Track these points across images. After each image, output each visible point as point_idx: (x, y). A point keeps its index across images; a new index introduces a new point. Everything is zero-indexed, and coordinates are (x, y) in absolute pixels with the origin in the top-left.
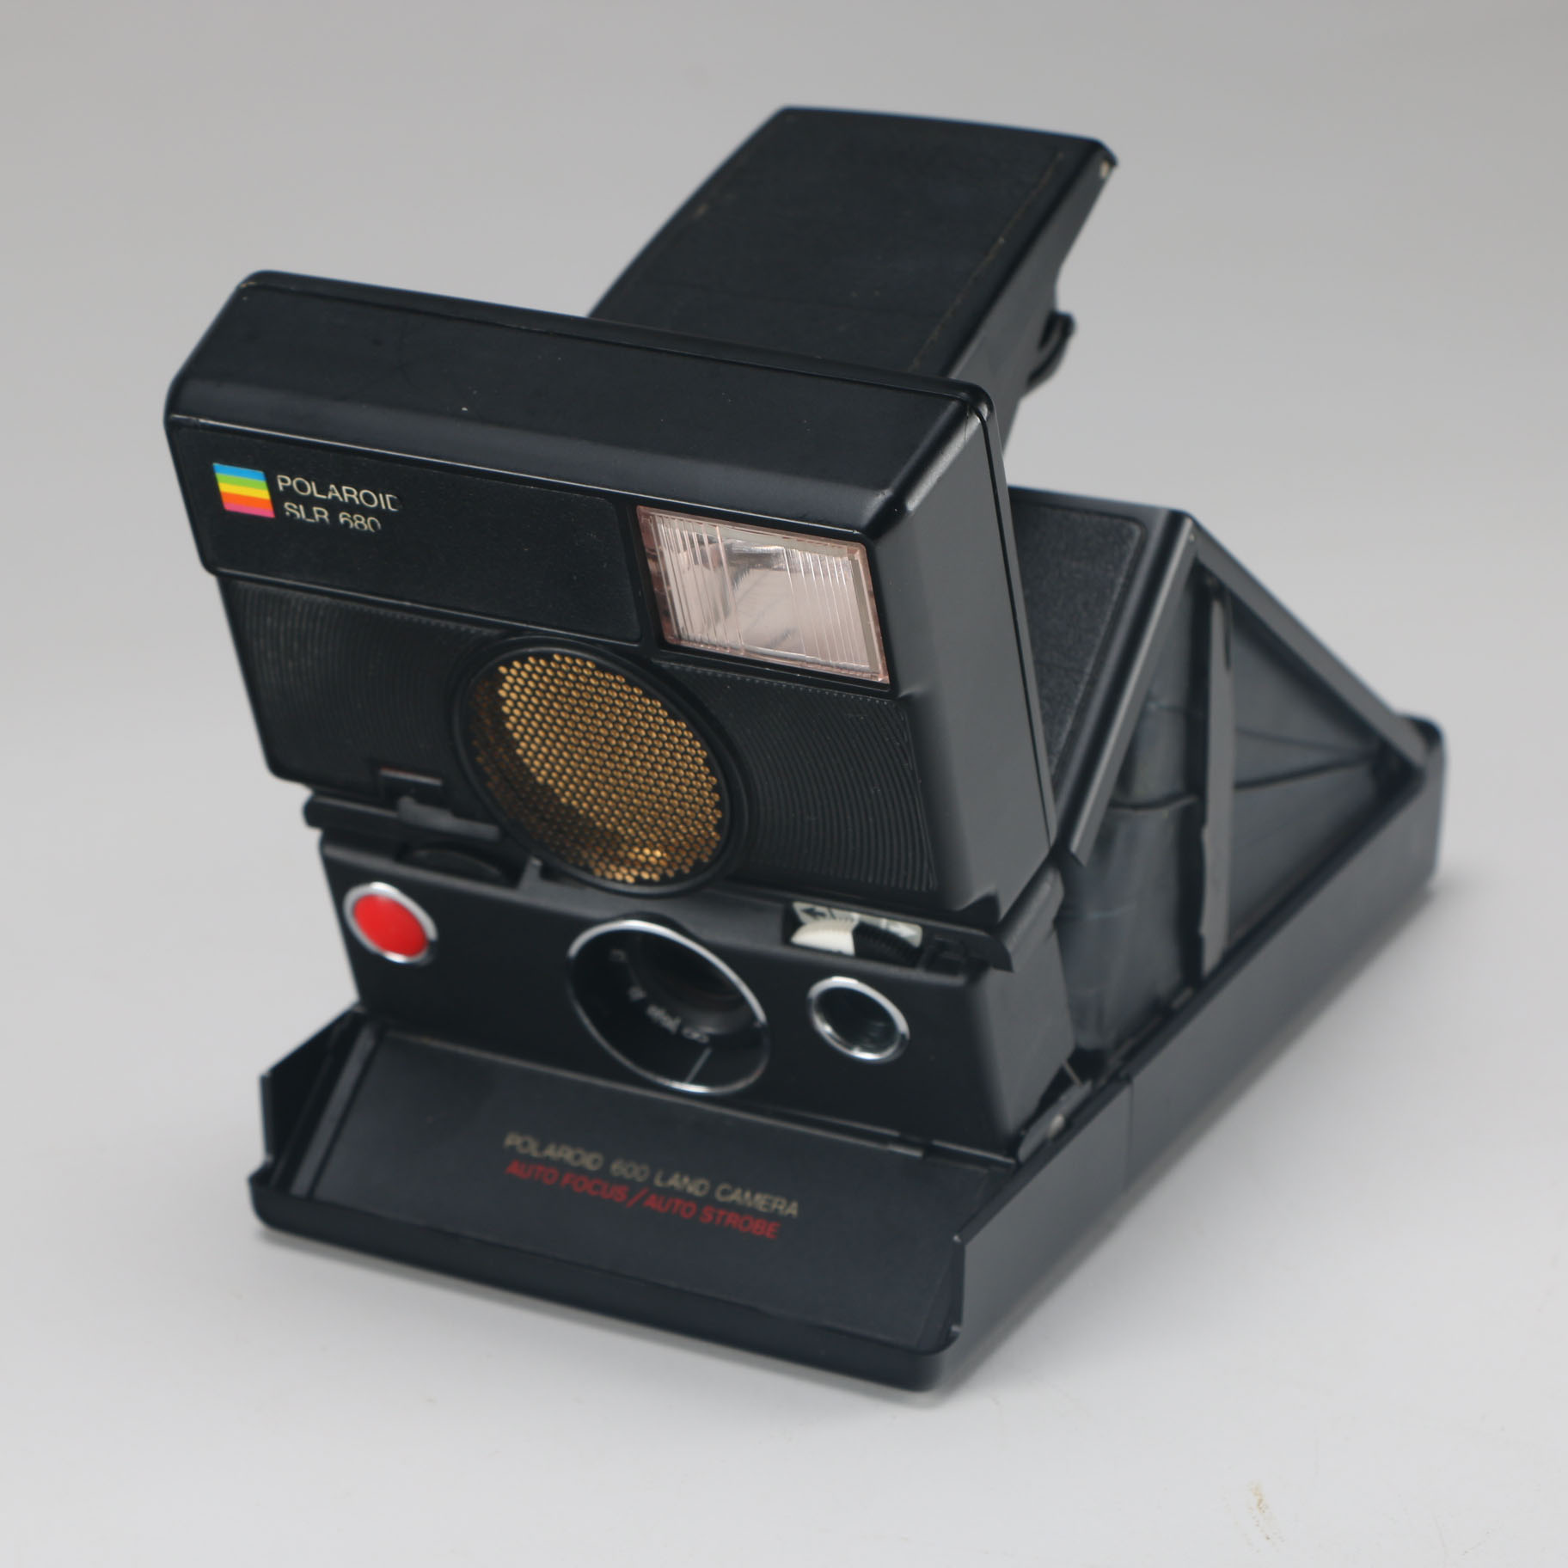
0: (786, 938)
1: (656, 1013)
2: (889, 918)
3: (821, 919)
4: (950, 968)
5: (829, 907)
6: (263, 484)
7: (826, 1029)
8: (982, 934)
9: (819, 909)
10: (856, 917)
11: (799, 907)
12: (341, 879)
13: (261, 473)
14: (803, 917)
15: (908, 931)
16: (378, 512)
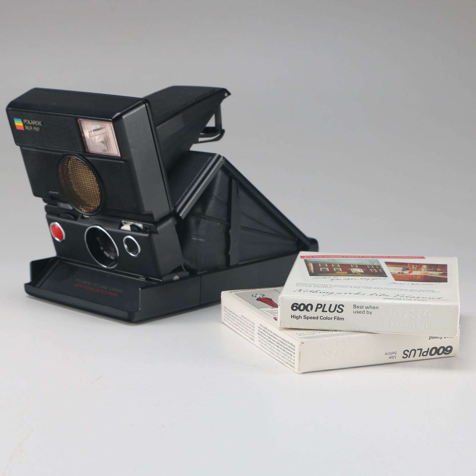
0: (120, 228)
1: (105, 253)
2: (137, 223)
3: (127, 224)
4: (146, 233)
5: (128, 221)
6: (21, 122)
7: (126, 246)
8: (152, 225)
9: (126, 222)
10: (132, 223)
11: (123, 221)
12: (50, 221)
13: (20, 120)
14: (124, 224)
15: (140, 225)
16: (39, 126)
